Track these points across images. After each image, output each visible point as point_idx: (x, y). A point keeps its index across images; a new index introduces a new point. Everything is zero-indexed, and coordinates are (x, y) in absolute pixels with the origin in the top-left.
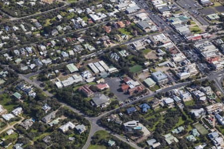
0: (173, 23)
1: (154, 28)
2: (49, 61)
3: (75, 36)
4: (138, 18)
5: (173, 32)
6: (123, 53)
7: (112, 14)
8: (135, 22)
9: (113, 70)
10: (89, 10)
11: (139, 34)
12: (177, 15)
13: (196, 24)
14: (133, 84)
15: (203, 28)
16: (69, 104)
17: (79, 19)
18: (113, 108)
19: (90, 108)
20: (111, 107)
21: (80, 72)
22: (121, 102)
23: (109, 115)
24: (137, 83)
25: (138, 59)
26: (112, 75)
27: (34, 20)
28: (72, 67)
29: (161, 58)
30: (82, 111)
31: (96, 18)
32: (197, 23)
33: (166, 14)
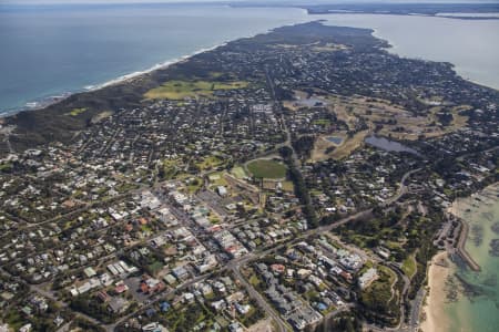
0: (194, 216)
1: (175, 223)
2: (66, 267)
3: (95, 238)
4: (160, 214)
5: (194, 224)
6: (144, 251)
7: (133, 211)
8: (157, 217)
9: (133, 269)
10: (111, 209)
11: (160, 229)
12: (197, 208)
13: (215, 215)
14: (152, 283)
15: (221, 218)
16: (84, 313)
17: (101, 219)
18: (131, 312)
19: (106, 314)
20: (130, 310)
21: (98, 275)
22: (140, 304)
23: (127, 321)
24: (157, 281)
25: (158, 256)
26: (132, 275)
27: (53, 224)
28: (90, 271)
29: (181, 253)
30: (98, 319)
31: (117, 216)
32: (217, 214)
33: (187, 207)
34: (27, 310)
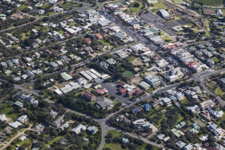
0: (147, 34)
1: (130, 39)
3: (58, 48)
4: (112, 31)
5: (148, 42)
6: (111, 61)
7: (86, 27)
8: (111, 34)
9: (105, 76)
10: (63, 25)
11: (119, 44)
12: (147, 27)
13: (165, 35)
14: (130, 88)
15: (173, 38)
16: (73, 109)
17: (56, 33)
18: (118, 110)
19: (96, 111)
20: (116, 108)
21: (75, 79)
22: (123, 104)
23: (116, 116)
24: (133, 87)
25: (127, 65)
26: (106, 81)
27: (10, 35)
28: (66, 76)
29: (147, 64)
30: (88, 114)
31: (72, 31)
33: (137, 26)
34: (19, 104)
